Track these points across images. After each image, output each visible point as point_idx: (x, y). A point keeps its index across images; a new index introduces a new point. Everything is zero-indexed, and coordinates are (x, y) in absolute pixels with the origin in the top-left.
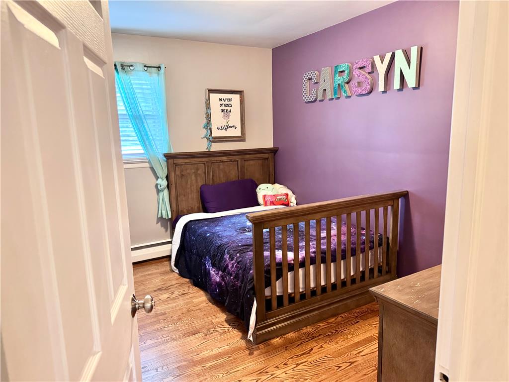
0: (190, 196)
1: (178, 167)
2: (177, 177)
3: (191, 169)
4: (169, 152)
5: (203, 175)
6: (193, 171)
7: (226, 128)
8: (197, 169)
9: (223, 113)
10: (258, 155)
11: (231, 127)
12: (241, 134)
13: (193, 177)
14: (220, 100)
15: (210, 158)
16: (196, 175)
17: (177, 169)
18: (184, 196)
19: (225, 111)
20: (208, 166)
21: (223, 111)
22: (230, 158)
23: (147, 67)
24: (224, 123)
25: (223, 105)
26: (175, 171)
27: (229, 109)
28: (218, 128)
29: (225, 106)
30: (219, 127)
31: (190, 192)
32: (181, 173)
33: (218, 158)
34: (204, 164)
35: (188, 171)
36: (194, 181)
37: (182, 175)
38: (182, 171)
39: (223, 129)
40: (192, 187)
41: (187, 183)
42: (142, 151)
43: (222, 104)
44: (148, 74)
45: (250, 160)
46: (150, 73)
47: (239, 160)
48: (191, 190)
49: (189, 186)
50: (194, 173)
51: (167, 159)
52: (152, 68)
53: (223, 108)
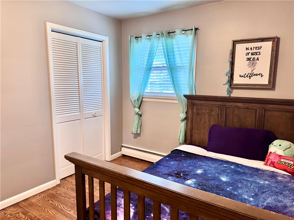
0: (202, 131)
1: (195, 107)
2: (194, 114)
3: (206, 109)
4: (191, 94)
5: (216, 117)
6: (208, 111)
7: (250, 76)
8: (211, 111)
9: (248, 61)
10: (286, 107)
11: (256, 75)
12: (269, 82)
13: (207, 117)
14: (247, 49)
15: (225, 103)
16: (210, 115)
17: (194, 108)
18: (198, 130)
19: (251, 59)
20: (221, 110)
21: (249, 59)
22: (247, 105)
23: (185, 31)
24: (249, 71)
25: (250, 54)
26: (193, 109)
27: (256, 57)
28: (240, 76)
29: (252, 54)
30: (242, 75)
31: (202, 128)
32: (197, 111)
33: (233, 103)
34: (219, 107)
35: (203, 111)
36: (207, 120)
37: (198, 113)
38: (198, 110)
39: (247, 76)
40: (205, 125)
41: (201, 120)
42: (173, 92)
43: (248, 53)
44: (185, 36)
45: (272, 111)
46: (187, 35)
47: (258, 109)
48: (204, 127)
49: (202, 123)
50: (208, 113)
51: (188, 99)
52: (188, 31)
53: (250, 56)
